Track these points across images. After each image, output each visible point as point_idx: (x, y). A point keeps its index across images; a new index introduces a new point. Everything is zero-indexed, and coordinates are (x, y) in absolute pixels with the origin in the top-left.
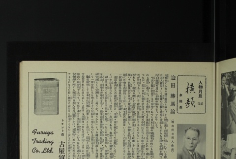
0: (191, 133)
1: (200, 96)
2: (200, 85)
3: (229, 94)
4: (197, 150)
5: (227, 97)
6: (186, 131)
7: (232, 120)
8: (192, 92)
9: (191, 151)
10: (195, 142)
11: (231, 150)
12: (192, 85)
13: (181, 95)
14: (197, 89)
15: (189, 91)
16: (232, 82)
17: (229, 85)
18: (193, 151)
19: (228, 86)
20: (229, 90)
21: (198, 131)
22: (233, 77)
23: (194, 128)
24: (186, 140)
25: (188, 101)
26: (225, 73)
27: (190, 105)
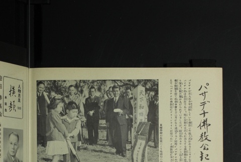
0: (13, 138)
1: (19, 100)
2: (19, 89)
3: (49, 102)
4: (17, 156)
5: (46, 105)
6: (10, 135)
7: (54, 128)
8: (14, 95)
9: (12, 156)
10: (16, 147)
11: (53, 156)
12: (13, 88)
13: (6, 97)
14: (17, 93)
15: (11, 94)
16: (53, 91)
17: (50, 93)
18: (14, 156)
19: (48, 94)
20: (49, 98)
21: (18, 136)
22: (55, 86)
23: (15, 133)
24: (10, 145)
25: (11, 104)
26: (44, 81)
27: (12, 108)
